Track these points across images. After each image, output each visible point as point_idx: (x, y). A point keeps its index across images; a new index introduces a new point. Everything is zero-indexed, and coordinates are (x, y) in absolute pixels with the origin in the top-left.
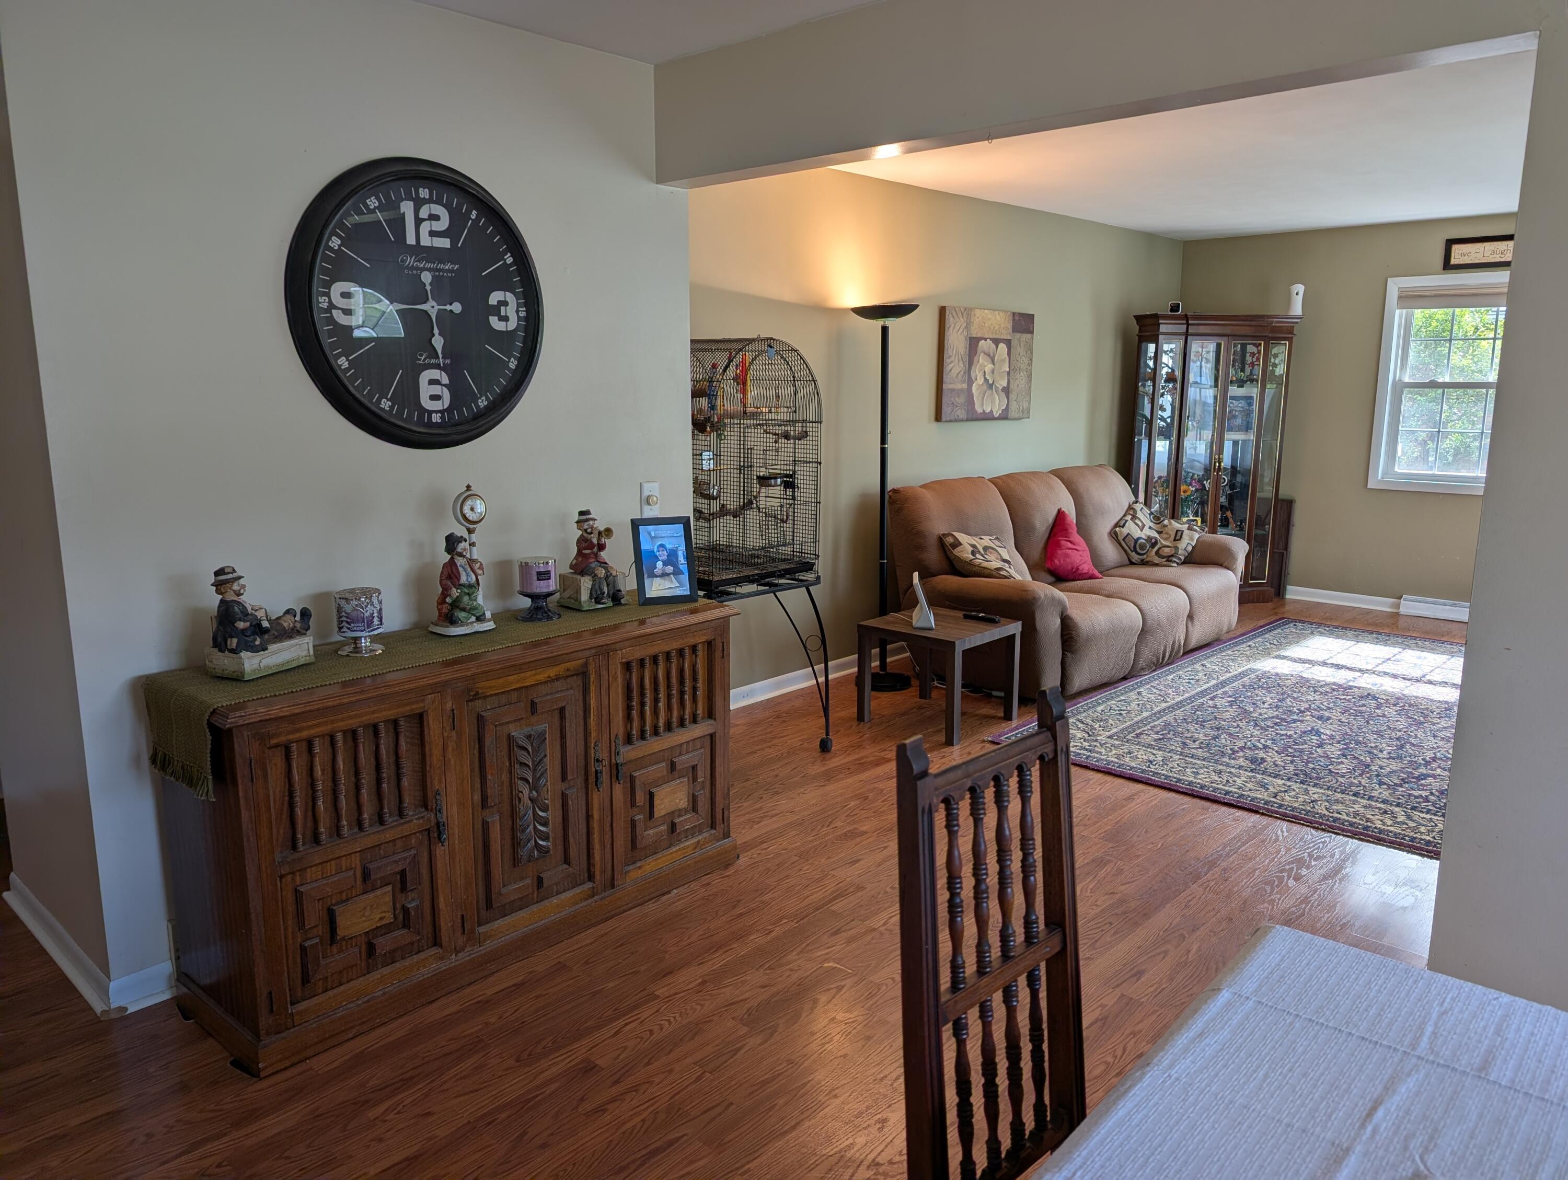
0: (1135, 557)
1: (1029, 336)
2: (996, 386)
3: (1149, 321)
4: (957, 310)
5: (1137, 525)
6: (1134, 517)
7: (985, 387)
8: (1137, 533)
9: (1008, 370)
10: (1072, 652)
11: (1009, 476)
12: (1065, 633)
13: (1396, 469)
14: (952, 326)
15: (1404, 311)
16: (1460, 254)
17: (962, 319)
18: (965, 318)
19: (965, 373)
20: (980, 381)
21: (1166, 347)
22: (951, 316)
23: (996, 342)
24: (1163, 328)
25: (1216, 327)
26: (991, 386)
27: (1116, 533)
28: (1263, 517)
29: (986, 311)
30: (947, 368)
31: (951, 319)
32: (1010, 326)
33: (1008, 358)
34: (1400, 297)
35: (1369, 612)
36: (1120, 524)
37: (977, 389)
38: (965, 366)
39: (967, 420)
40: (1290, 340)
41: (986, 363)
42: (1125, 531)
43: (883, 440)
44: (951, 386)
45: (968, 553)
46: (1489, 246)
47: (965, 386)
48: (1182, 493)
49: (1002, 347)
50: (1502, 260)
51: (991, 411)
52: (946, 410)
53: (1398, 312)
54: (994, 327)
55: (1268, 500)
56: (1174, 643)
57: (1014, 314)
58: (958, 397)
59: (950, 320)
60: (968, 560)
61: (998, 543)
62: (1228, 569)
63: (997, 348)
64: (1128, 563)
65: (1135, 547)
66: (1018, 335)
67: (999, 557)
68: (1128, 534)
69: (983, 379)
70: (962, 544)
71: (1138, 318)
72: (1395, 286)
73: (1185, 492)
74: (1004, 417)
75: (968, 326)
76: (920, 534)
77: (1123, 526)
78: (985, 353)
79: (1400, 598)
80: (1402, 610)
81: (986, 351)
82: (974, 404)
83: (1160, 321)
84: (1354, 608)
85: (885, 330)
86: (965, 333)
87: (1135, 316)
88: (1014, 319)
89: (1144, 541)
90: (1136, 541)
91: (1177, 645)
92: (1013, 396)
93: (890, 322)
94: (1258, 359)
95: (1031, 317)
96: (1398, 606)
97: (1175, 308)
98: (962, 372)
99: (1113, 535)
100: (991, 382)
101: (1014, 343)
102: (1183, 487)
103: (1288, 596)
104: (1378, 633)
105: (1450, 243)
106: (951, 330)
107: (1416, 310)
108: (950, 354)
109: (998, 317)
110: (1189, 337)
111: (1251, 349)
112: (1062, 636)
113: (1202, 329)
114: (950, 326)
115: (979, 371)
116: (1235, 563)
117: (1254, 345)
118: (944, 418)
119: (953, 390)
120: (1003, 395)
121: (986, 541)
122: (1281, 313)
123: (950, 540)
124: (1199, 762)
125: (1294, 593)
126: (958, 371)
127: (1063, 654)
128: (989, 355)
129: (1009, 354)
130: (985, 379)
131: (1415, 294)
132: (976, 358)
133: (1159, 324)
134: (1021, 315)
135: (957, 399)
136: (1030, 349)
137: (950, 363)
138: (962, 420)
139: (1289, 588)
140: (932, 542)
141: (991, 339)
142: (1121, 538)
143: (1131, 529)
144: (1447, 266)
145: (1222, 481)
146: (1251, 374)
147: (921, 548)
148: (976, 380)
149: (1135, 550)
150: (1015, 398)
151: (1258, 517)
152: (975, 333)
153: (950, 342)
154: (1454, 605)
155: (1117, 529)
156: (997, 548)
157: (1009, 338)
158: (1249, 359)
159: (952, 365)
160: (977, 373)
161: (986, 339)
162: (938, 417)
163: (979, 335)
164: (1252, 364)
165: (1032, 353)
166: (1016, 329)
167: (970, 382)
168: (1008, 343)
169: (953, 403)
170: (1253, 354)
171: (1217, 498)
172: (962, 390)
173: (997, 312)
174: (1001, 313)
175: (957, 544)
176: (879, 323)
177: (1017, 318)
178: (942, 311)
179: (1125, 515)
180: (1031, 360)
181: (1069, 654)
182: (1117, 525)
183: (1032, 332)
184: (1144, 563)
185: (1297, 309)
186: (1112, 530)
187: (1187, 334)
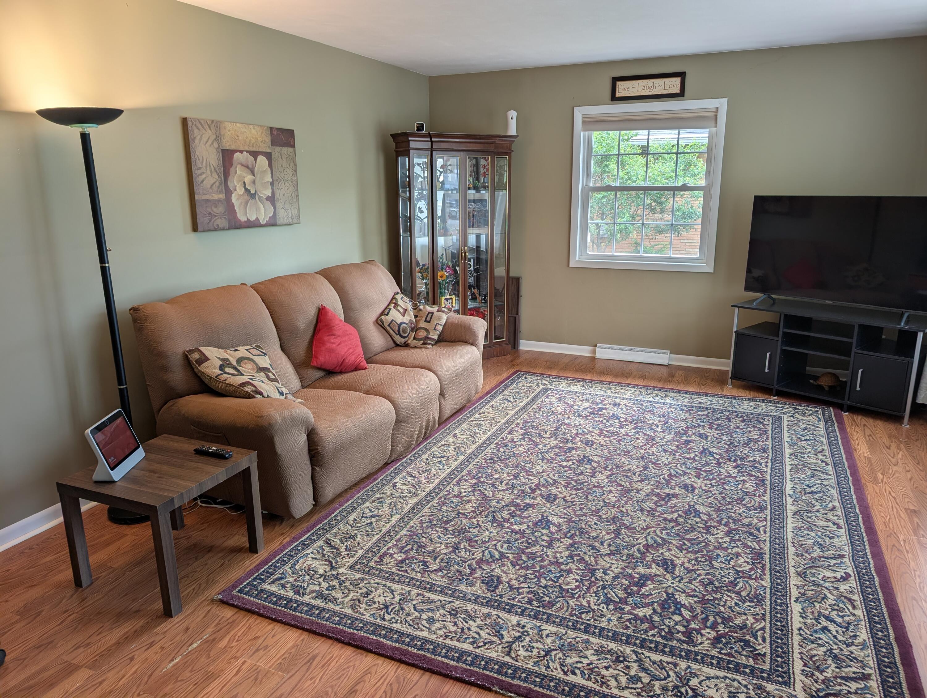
0: (399, 340)
1: (291, 149)
2: (259, 197)
3: (401, 139)
4: (202, 122)
5: (399, 311)
6: (396, 305)
7: (246, 197)
8: (399, 319)
9: (271, 180)
10: (321, 466)
11: (273, 281)
12: (311, 448)
13: (588, 252)
14: (198, 138)
15: (587, 133)
16: (624, 90)
17: (210, 131)
18: (214, 131)
19: (220, 184)
20: (240, 190)
21: (416, 160)
22: (194, 127)
23: (255, 154)
24: (412, 145)
25: (454, 144)
26: (253, 196)
27: (381, 321)
28: (501, 290)
29: (238, 125)
30: (197, 180)
31: (196, 131)
32: (268, 139)
33: (269, 170)
34: (584, 122)
35: (576, 357)
36: (385, 313)
37: (238, 199)
38: (219, 177)
39: (230, 228)
40: (509, 154)
41: (245, 175)
42: (389, 318)
43: (103, 258)
44: (204, 197)
45: (215, 368)
46: (641, 82)
47: (222, 196)
48: (439, 278)
49: (262, 160)
50: (651, 94)
51: (257, 219)
52: (201, 219)
53: (582, 133)
54: (250, 141)
55: (502, 278)
56: (428, 421)
57: (271, 129)
58: (216, 207)
59: (195, 133)
60: (214, 376)
61: (255, 352)
62: (472, 344)
63: (256, 160)
64: (393, 345)
65: (399, 331)
66: (278, 149)
67: (255, 367)
68: (392, 320)
69: (243, 189)
70: (208, 359)
71: (394, 136)
72: (579, 113)
73: (441, 277)
74: (272, 223)
75: (218, 138)
76: (161, 355)
77: (387, 315)
78: (242, 165)
79: (596, 346)
80: (598, 356)
81: (244, 163)
82: (236, 213)
83: (410, 139)
84: (566, 355)
85: (85, 138)
86: (216, 145)
87: (391, 135)
88: (272, 134)
89: (405, 325)
90: (399, 325)
91: (431, 422)
92: (279, 205)
93: (91, 129)
94: (488, 170)
95: (290, 133)
96: (594, 352)
97: (420, 127)
98: (217, 184)
99: (379, 323)
100: (253, 192)
101: (275, 155)
102: (439, 274)
103: (521, 348)
104: (585, 381)
105: (615, 80)
106: (197, 141)
107: (595, 132)
108: (200, 165)
109: (253, 131)
110: (434, 153)
111: (483, 162)
112: (310, 450)
113: (444, 146)
114: (195, 138)
115: (239, 181)
116: (477, 340)
117: (485, 158)
118: (200, 227)
119: (207, 201)
120: (268, 204)
121: (242, 351)
122: (502, 133)
123: (196, 356)
124: (435, 597)
125: (525, 345)
126: (212, 182)
127: (313, 469)
128: (247, 167)
129: (270, 165)
130: (246, 189)
131: (595, 119)
132: (232, 170)
133: (409, 141)
134: (278, 129)
135: (215, 210)
136: (293, 161)
137: (201, 174)
138: (223, 229)
139: (522, 342)
140: (176, 362)
141: (247, 152)
142: (386, 325)
143: (395, 316)
144: (614, 98)
145: (469, 266)
146: (484, 182)
147: (165, 369)
148: (236, 190)
149: (399, 334)
150: (282, 206)
151: (497, 290)
152: (228, 145)
153: (197, 153)
154: (631, 350)
155: (383, 317)
156: (254, 358)
157: (268, 151)
158: (482, 171)
159: (203, 176)
160: (234, 182)
161: (242, 152)
162: (195, 229)
163: (233, 147)
164: (485, 174)
165: (295, 165)
166: (275, 142)
167: (228, 192)
168: (268, 156)
169: (210, 214)
170: (484, 166)
171: (465, 280)
172: (219, 201)
173: (251, 127)
174: (256, 127)
175: (204, 359)
176: (76, 130)
177: (275, 132)
178: (184, 121)
179: (389, 305)
180: (296, 171)
181: (317, 468)
182: (382, 314)
183: (294, 146)
184: (406, 345)
185: (512, 131)
186: (378, 318)
187: (432, 150)
